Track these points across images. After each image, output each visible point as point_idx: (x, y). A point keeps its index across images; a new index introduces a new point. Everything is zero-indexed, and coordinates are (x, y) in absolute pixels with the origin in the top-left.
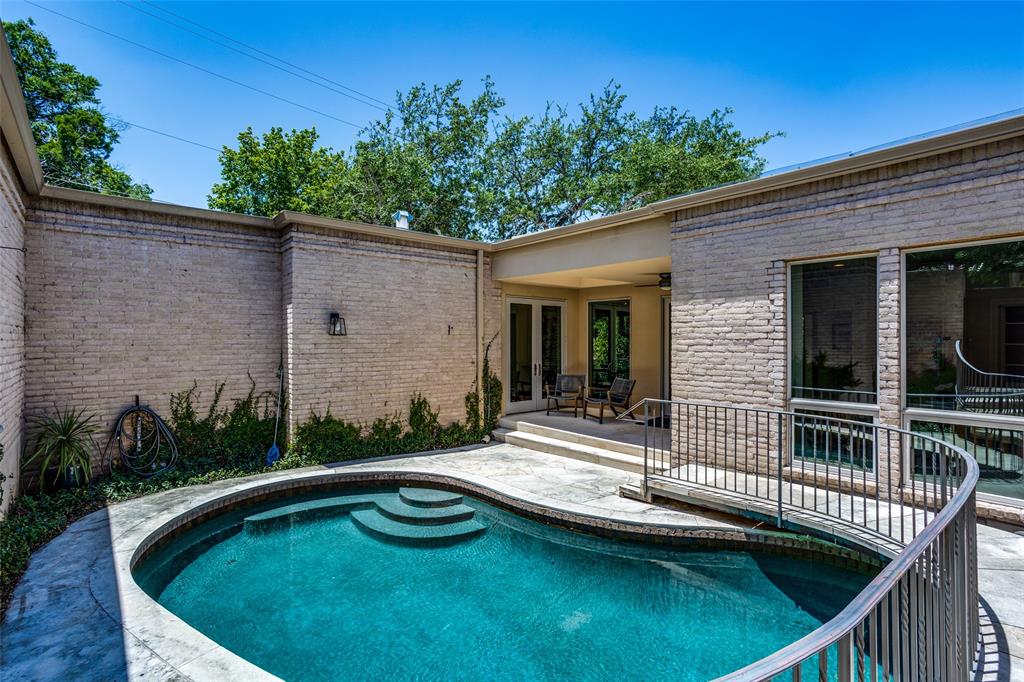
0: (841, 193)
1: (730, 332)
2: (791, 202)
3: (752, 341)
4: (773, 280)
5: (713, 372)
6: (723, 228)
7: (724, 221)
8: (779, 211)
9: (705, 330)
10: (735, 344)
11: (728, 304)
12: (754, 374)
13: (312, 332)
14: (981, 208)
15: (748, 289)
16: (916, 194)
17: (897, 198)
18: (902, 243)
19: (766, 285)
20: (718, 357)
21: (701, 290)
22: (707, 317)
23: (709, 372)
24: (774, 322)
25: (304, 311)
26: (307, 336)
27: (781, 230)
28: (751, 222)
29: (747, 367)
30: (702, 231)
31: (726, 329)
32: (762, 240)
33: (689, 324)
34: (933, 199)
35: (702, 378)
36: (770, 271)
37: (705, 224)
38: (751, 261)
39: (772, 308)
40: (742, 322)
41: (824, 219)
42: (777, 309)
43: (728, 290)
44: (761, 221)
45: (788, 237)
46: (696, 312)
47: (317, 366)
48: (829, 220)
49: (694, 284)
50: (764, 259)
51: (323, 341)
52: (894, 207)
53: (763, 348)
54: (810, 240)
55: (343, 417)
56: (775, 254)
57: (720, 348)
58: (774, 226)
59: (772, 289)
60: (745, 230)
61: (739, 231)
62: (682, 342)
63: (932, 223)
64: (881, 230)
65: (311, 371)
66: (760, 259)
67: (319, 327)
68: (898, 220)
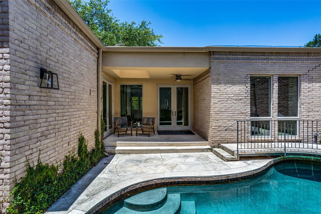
0: (265, 57)
1: (234, 96)
2: (252, 57)
3: (241, 99)
4: (247, 80)
5: (228, 110)
6: (231, 61)
7: (232, 58)
8: (249, 59)
9: (225, 95)
10: (235, 101)
11: (233, 87)
12: (242, 110)
13: (27, 83)
14: (293, 67)
15: (239, 82)
16: (282, 61)
17: (278, 61)
18: (278, 74)
19: (245, 82)
20: (230, 105)
21: (223, 81)
22: (225, 91)
23: (226, 110)
24: (247, 93)
25: (20, 60)
26: (23, 87)
27: (249, 65)
28: (241, 61)
29: (239, 108)
30: (224, 61)
31: (232, 95)
32: (243, 67)
33: (219, 93)
34: (284, 63)
35: (224, 113)
36: (246, 77)
37: (225, 58)
38: (240, 73)
39: (247, 89)
40: (238, 93)
41: (260, 64)
42: (248, 89)
43: (232, 82)
44: (244, 61)
45: (251, 67)
46: (221, 89)
47: (31, 117)
48: (262, 64)
49: (220, 79)
50: (244, 73)
51: (35, 93)
52: (277, 64)
53: (244, 102)
54: (257, 69)
55: (48, 162)
56: (247, 72)
57: (230, 102)
58: (247, 63)
59: (247, 83)
60: (238, 63)
61: (237, 63)
62: (216, 100)
63: (284, 69)
64: (274, 69)
65: (27, 123)
66: (243, 73)
67: (32, 79)
68: (278, 67)
